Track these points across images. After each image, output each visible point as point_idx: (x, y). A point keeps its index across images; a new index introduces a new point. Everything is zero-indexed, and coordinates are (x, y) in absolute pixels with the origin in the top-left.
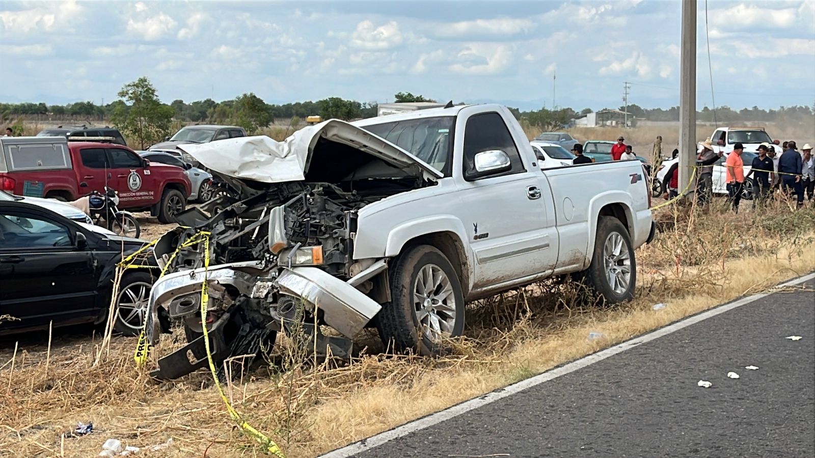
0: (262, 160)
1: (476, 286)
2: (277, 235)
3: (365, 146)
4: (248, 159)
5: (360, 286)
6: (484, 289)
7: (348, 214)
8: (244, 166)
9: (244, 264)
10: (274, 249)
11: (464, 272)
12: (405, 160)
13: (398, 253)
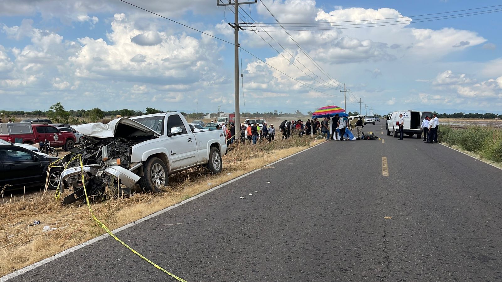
0: (100, 130)
1: (172, 170)
2: (105, 155)
3: (134, 126)
4: (94, 130)
5: (133, 171)
6: (175, 170)
7: (129, 148)
8: (93, 133)
9: (93, 165)
10: (104, 160)
11: (168, 166)
12: (148, 130)
13: (146, 160)
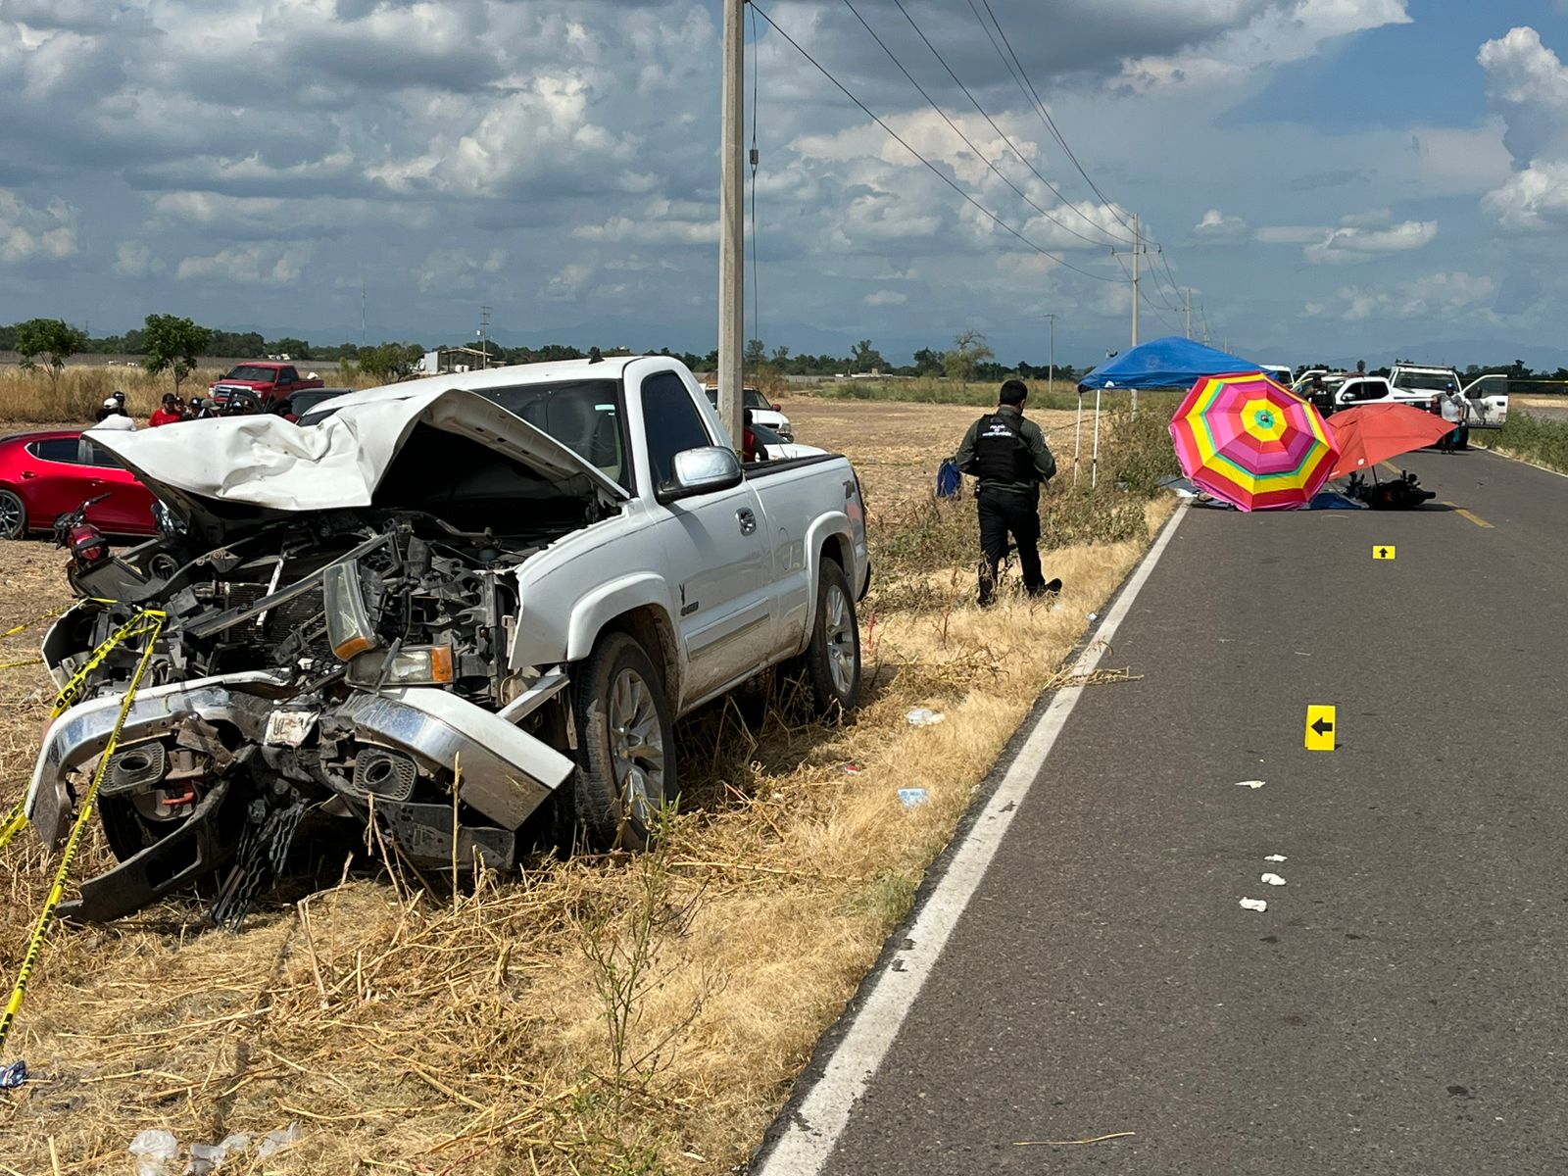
0: (272, 463)
1: (686, 702)
3: (501, 440)
4: (243, 461)
5: (525, 724)
6: (697, 703)
7: (490, 577)
8: (238, 476)
9: (247, 676)
10: (343, 653)
12: (567, 467)
13: (588, 654)
